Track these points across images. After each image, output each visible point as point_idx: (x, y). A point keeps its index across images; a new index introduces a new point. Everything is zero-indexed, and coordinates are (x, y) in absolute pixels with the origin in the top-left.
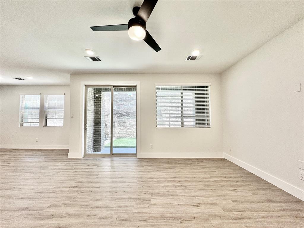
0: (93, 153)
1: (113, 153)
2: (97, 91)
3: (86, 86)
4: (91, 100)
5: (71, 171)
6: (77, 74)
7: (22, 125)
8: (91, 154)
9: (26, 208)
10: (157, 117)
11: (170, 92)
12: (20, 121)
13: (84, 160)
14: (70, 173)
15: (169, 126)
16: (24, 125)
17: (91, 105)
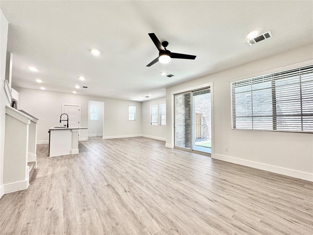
0: (184, 147)
1: (193, 149)
2: (187, 97)
3: (174, 95)
4: (182, 104)
5: (160, 153)
6: (169, 87)
7: (151, 124)
8: (182, 148)
9: (132, 161)
10: (236, 117)
11: (253, 85)
12: (150, 122)
13: (174, 150)
14: (158, 154)
15: (252, 128)
16: (152, 124)
17: (182, 109)
